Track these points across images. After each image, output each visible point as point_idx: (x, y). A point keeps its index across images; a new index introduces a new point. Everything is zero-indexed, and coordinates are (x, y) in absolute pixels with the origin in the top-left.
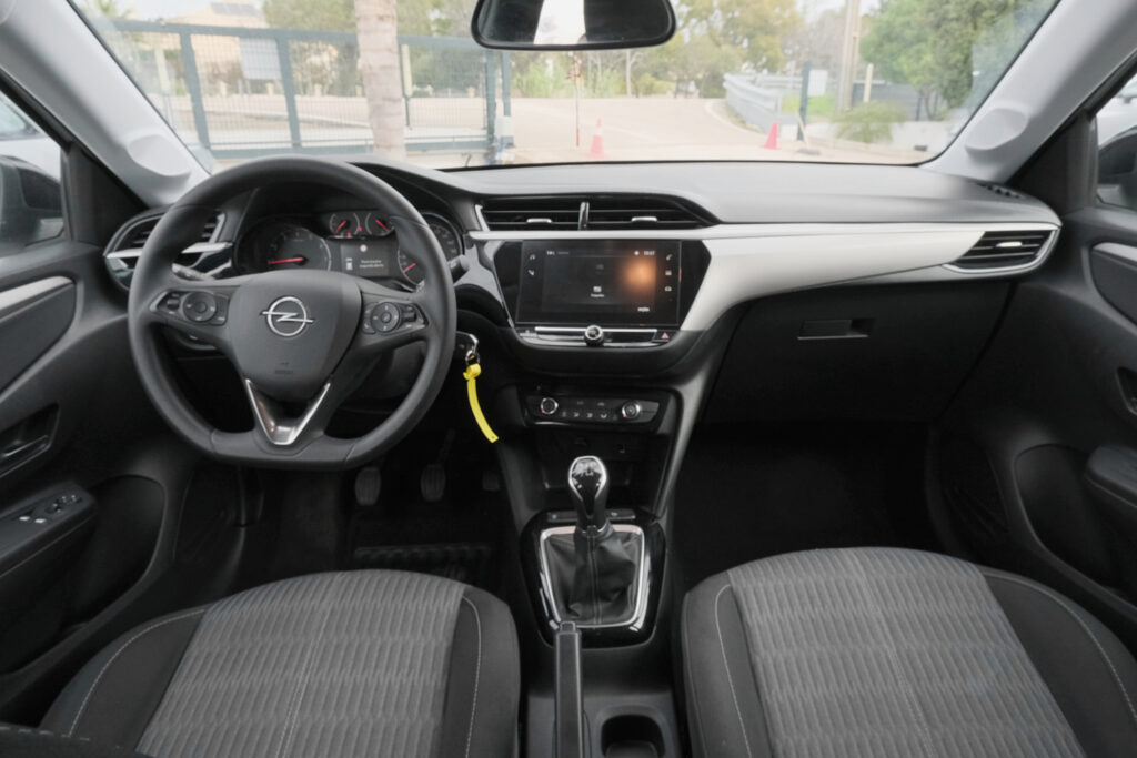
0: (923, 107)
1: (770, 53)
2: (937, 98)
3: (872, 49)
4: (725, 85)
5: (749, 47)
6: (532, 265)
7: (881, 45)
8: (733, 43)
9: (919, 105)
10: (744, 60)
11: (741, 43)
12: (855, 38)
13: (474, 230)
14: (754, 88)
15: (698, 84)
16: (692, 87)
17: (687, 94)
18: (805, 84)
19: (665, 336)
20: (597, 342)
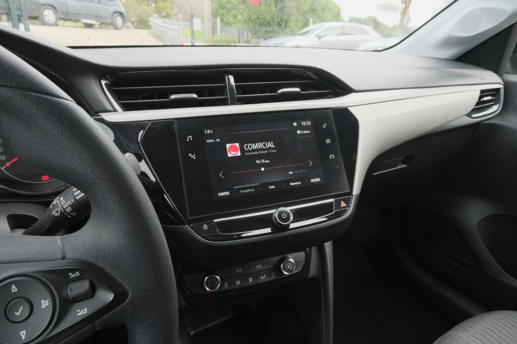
0: (241, 38)
1: (166, 11)
2: (247, 33)
3: (214, 12)
4: (150, 23)
5: (156, 7)
6: (192, 147)
7: (218, 10)
8: (147, 4)
9: (239, 36)
10: (155, 13)
11: (151, 5)
12: (208, 5)
13: (106, 111)
14: (164, 25)
15: (133, 23)
16: (130, 25)
17: (128, 27)
18: (192, 26)
19: (343, 204)
20: (288, 225)
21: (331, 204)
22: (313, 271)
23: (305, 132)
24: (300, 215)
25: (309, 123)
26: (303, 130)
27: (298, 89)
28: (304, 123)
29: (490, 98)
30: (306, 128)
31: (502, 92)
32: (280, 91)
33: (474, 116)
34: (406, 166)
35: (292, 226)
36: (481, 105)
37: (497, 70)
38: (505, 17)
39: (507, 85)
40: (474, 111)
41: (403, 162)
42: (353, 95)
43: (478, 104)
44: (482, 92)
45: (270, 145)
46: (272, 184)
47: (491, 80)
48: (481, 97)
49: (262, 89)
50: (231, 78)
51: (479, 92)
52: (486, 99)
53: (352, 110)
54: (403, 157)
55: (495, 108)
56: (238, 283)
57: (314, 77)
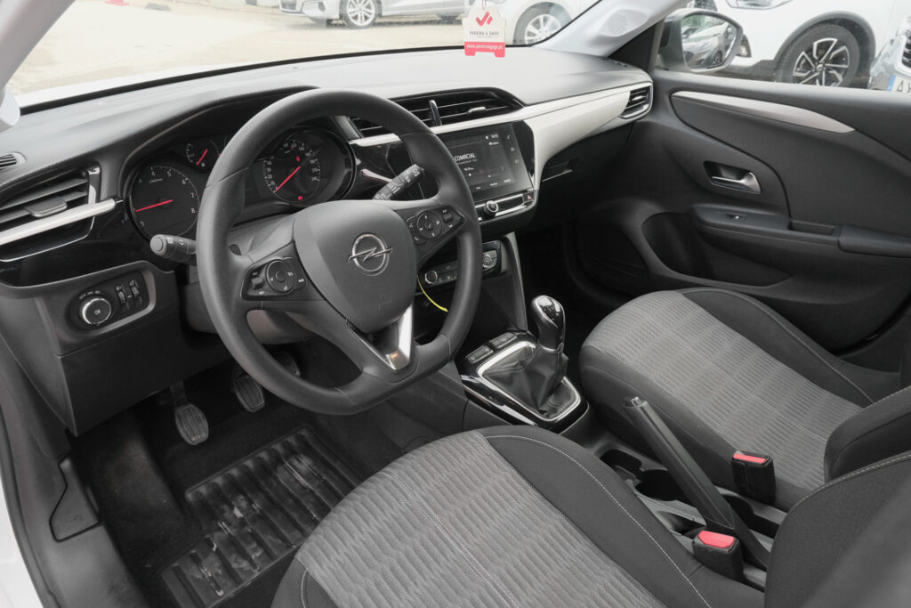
19: (529, 197)
20: (495, 213)
21: (521, 198)
22: (504, 267)
23: (495, 143)
24: (503, 206)
25: (496, 136)
26: (493, 141)
27: (483, 108)
28: (493, 136)
29: (640, 97)
30: (495, 140)
31: (652, 90)
32: (470, 111)
33: (625, 116)
34: (570, 171)
35: (497, 214)
36: (632, 105)
37: (646, 67)
38: (646, 20)
39: (656, 82)
40: (626, 111)
41: (569, 167)
42: (525, 109)
43: (629, 104)
44: (632, 92)
45: (472, 156)
46: (478, 185)
47: (640, 79)
48: (631, 97)
49: (460, 109)
50: (433, 102)
51: (629, 93)
52: (637, 98)
53: (528, 122)
54: (567, 162)
55: (646, 107)
56: (449, 278)
57: (495, 96)
